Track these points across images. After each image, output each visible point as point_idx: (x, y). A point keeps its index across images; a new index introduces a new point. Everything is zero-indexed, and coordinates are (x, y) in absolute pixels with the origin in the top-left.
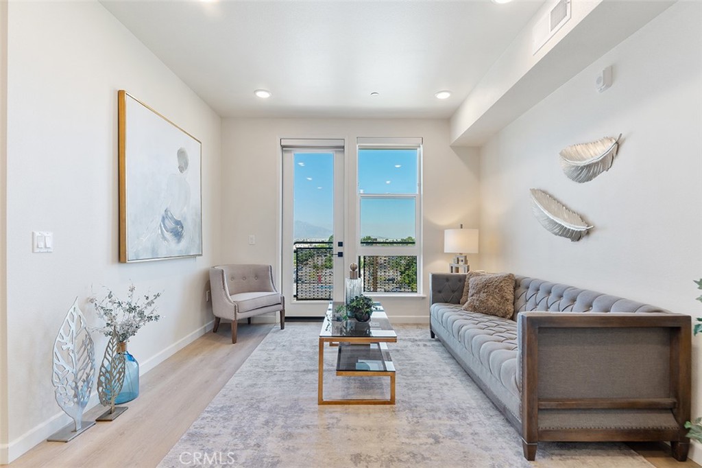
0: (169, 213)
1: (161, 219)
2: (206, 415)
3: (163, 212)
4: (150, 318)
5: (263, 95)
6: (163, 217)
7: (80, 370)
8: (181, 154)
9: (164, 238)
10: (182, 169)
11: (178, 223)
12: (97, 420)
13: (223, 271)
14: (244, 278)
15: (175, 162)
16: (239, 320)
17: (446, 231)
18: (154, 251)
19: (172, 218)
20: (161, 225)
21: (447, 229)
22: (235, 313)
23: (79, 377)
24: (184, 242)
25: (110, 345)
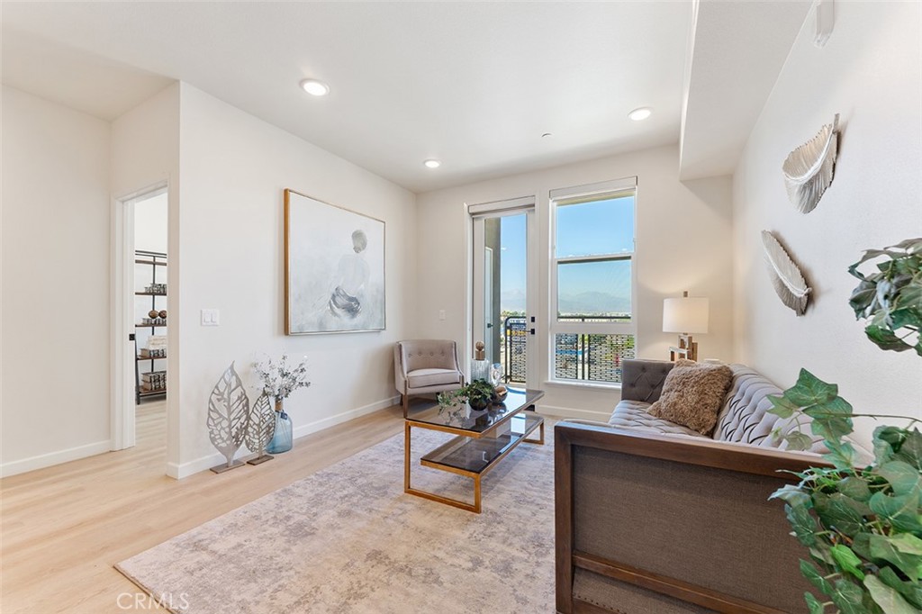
0: (341, 291)
1: (330, 296)
2: (313, 477)
3: (333, 291)
4: (301, 384)
5: (432, 165)
6: (333, 295)
7: (234, 419)
8: (358, 236)
9: (335, 314)
10: (357, 250)
11: (352, 299)
12: (248, 463)
13: (400, 345)
14: (432, 354)
15: (350, 243)
16: (410, 396)
17: (665, 301)
18: (321, 324)
19: (345, 295)
20: (330, 302)
21: (668, 298)
22: (406, 389)
23: (233, 424)
24: (359, 319)
25: (259, 402)
